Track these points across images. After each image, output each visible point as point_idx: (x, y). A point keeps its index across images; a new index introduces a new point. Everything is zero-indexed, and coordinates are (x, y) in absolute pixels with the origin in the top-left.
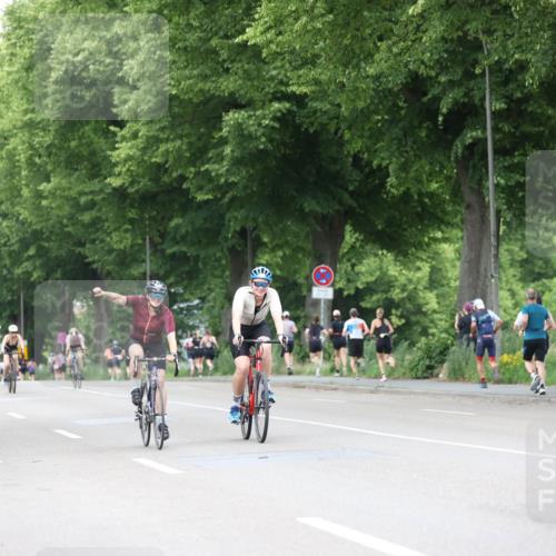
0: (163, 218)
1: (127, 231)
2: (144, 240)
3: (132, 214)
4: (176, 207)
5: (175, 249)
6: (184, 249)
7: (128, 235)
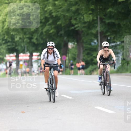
0: (105, 9)
1: (90, 14)
2: (97, 17)
3: (92, 7)
4: (110, 4)
5: (110, 21)
6: (113, 21)
7: (90, 16)
